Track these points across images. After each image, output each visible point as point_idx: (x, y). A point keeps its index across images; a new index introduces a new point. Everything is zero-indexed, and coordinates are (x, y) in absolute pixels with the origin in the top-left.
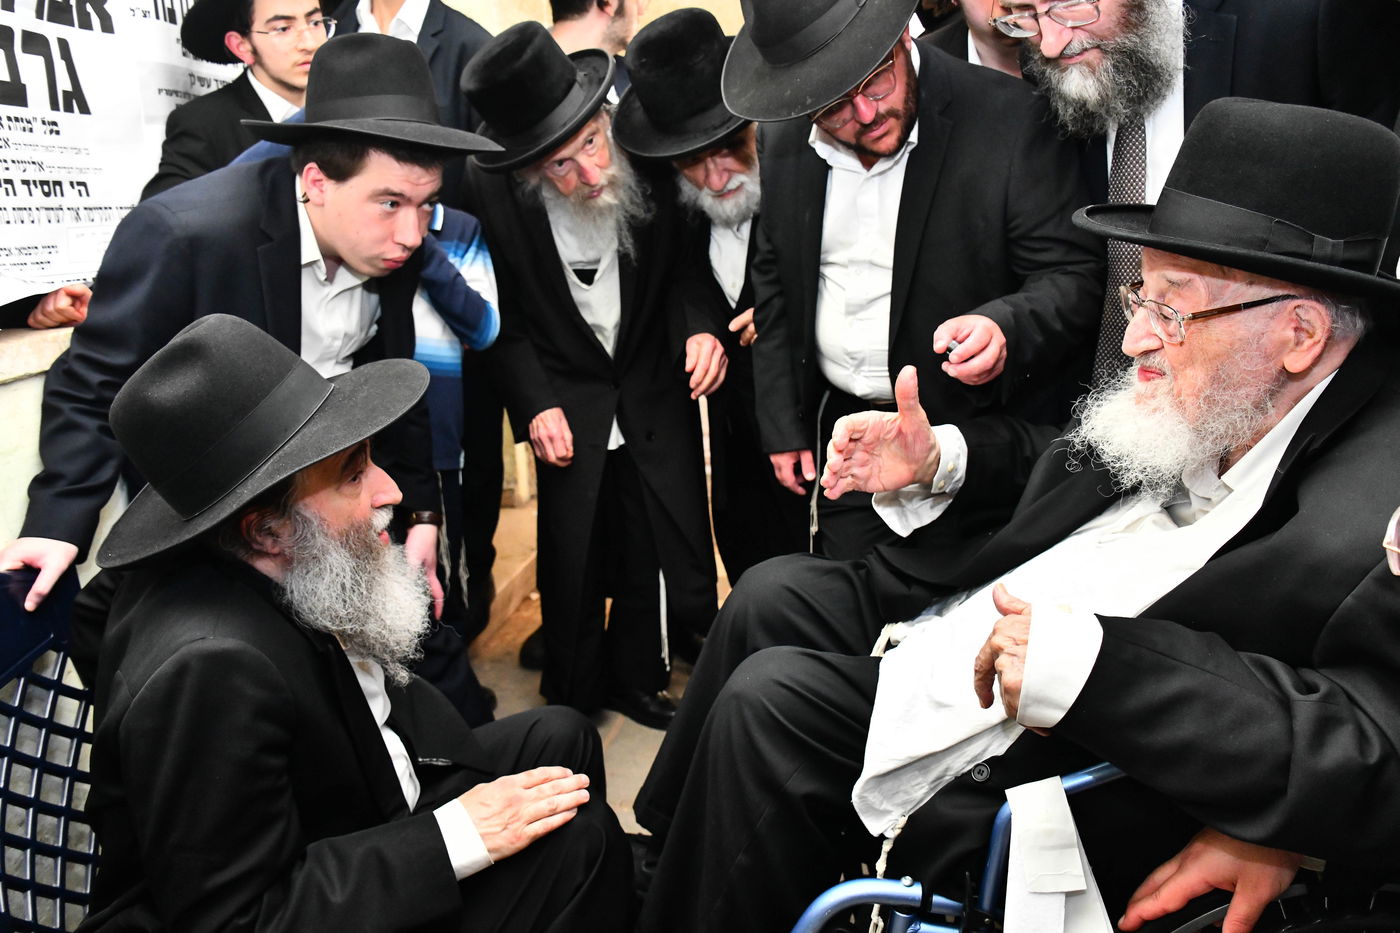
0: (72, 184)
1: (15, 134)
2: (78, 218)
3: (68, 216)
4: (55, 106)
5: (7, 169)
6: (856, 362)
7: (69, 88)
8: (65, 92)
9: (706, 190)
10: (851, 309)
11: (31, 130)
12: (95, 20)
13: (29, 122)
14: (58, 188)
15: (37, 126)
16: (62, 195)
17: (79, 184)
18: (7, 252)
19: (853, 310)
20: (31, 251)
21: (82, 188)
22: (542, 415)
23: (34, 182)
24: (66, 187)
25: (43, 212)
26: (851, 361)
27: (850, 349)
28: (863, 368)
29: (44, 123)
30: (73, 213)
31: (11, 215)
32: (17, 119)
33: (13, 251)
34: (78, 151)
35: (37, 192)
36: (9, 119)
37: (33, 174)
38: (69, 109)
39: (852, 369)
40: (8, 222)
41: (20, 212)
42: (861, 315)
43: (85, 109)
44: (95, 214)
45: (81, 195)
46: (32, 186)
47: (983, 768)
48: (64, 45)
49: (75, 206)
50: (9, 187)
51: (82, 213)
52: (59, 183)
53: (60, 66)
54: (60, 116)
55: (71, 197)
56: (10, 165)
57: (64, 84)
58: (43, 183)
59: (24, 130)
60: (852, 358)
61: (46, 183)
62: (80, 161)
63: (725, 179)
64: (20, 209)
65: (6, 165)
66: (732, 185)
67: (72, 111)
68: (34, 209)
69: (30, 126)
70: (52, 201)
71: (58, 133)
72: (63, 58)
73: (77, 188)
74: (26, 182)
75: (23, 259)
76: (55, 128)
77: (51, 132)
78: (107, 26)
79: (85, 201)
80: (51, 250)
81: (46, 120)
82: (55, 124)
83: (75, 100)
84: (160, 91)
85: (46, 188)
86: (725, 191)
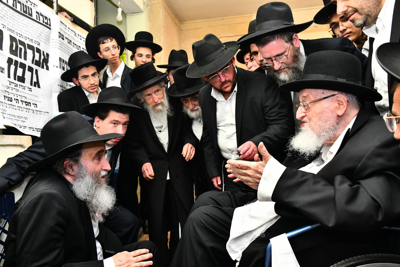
0: (33, 104)
1: (21, 89)
2: (33, 112)
3: (31, 111)
4: (31, 85)
5: (17, 97)
6: (231, 151)
7: (36, 81)
8: (35, 82)
9: (189, 109)
10: (228, 137)
11: (25, 89)
12: (45, 67)
13: (24, 87)
14: (29, 104)
15: (26, 88)
16: (30, 106)
17: (35, 104)
18: (14, 116)
19: (229, 138)
20: (21, 118)
21: (36, 105)
22: (145, 164)
23: (24, 101)
24: (32, 104)
25: (25, 109)
26: (230, 151)
27: (229, 148)
28: (233, 153)
29: (28, 88)
30: (33, 111)
31: (17, 108)
32: (21, 86)
33: (16, 116)
34: (36, 96)
35: (24, 104)
36: (20, 85)
37: (23, 99)
38: (35, 86)
39: (230, 153)
40: (16, 109)
41: (19, 108)
42: (231, 138)
43: (39, 87)
44: (38, 112)
45: (35, 107)
46: (23, 102)
47: (263, 234)
48: (37, 71)
49: (33, 109)
50: (17, 101)
51: (35, 111)
52: (30, 103)
53: (35, 75)
54: (32, 87)
55: (32, 107)
56: (18, 96)
57: (35, 80)
58: (26, 102)
59: (23, 88)
60: (230, 150)
61: (27, 102)
62: (36, 99)
63: (193, 106)
64: (19, 107)
65: (17, 96)
66: (196, 108)
67: (36, 87)
68: (23, 108)
69: (24, 88)
70: (28, 107)
71: (31, 91)
72: (36, 74)
73: (34, 105)
74: (21, 101)
75: (18, 119)
76: (31, 90)
77: (30, 90)
78: (47, 69)
79: (36, 109)
80: (26, 119)
81: (29, 87)
82: (31, 89)
83: (37, 84)
84: (59, 85)
85: (26, 104)
86: (193, 110)
